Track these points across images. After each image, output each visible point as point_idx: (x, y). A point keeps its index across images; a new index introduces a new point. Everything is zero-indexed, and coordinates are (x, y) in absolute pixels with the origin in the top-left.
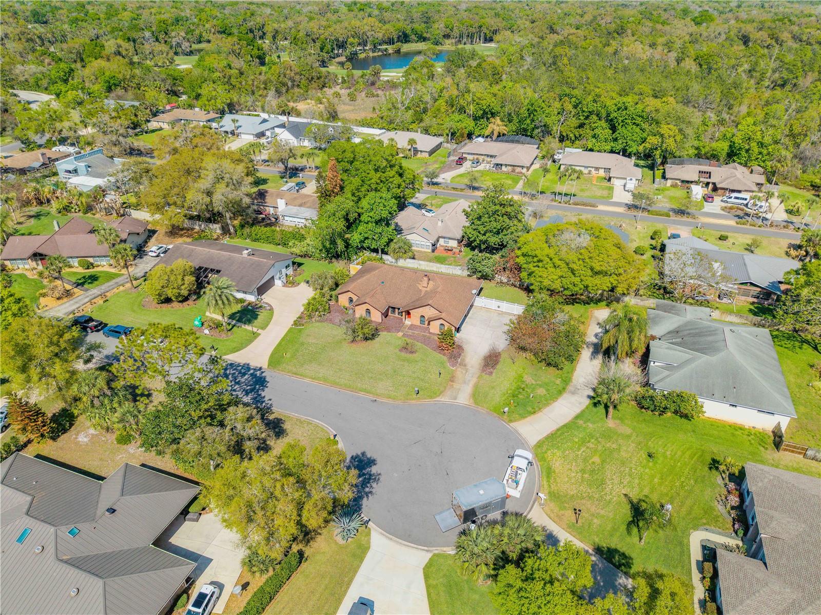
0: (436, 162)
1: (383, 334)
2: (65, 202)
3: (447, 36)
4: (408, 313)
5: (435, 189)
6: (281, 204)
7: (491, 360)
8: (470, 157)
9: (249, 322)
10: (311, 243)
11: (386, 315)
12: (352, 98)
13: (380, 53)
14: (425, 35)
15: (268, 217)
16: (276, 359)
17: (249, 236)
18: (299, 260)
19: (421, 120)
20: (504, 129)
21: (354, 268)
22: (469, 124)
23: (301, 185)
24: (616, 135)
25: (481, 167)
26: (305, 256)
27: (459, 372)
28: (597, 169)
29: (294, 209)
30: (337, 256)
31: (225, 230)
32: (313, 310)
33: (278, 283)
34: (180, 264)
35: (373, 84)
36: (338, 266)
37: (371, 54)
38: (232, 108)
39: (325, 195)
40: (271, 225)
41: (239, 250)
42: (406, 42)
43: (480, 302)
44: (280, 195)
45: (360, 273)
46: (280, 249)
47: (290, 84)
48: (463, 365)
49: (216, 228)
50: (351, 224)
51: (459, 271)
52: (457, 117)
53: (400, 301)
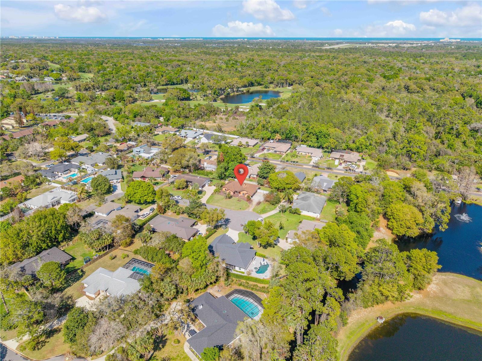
0: (255, 149)
1: (233, 198)
2: (142, 162)
3: (271, 83)
4: (240, 193)
5: (253, 159)
6: (205, 164)
7: (259, 203)
8: (266, 148)
9: (200, 194)
10: (215, 175)
11: (234, 193)
12: (227, 120)
13: (240, 93)
14: (261, 83)
15: (201, 167)
16: (208, 202)
17: (197, 173)
18: (211, 180)
19: (252, 133)
20: (280, 137)
21: (227, 182)
22: (269, 135)
23: (210, 157)
24: (318, 141)
25: (270, 152)
26: (213, 179)
27: (251, 205)
28: (309, 153)
29: (209, 165)
30: (222, 179)
31: (190, 171)
32: (216, 192)
33: (207, 185)
34: (183, 179)
35: (236, 113)
36: (222, 181)
37: (236, 93)
38: (183, 127)
39: (219, 162)
40: (202, 170)
41: (197, 177)
42: (252, 86)
43: (259, 191)
44: (205, 161)
45: (228, 183)
46: (206, 177)
47: (203, 114)
48: (252, 204)
49: (187, 170)
50: (226, 169)
51: (255, 183)
52: (265, 132)
53: (238, 190)
